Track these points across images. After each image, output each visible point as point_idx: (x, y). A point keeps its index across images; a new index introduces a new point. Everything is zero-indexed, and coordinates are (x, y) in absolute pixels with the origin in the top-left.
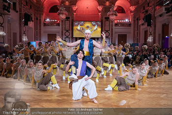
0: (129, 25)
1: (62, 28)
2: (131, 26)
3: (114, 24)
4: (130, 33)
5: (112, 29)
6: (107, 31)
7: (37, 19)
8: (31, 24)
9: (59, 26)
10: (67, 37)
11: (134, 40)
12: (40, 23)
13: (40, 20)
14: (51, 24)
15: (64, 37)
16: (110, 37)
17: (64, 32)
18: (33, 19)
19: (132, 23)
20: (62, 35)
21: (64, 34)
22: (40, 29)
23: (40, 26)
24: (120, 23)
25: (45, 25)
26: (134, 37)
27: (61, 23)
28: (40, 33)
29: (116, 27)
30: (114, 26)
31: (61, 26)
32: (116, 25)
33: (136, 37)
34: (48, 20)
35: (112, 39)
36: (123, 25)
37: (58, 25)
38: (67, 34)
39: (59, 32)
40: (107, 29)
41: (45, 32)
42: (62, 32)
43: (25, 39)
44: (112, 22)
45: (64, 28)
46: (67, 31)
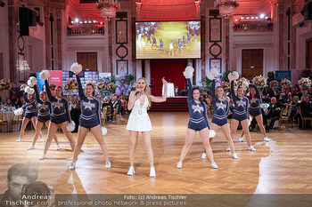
0: (268, 26)
1: (110, 38)
2: (272, 30)
3: (231, 25)
4: (271, 45)
5: (227, 38)
6: (215, 43)
7: (52, 19)
8: (37, 32)
9: (103, 33)
10: (122, 59)
11: (281, 63)
12: (59, 28)
13: (59, 20)
14: (85, 30)
15: (115, 58)
16: (223, 56)
17: (115, 46)
18: (43, 20)
19: (276, 21)
20: (111, 54)
21: (114, 53)
22: (59, 43)
23: (59, 35)
24: (246, 23)
25: (70, 31)
26: (280, 55)
27: (106, 28)
28: (60, 50)
29: (237, 33)
30: (231, 31)
31: (106, 33)
32: (238, 27)
33: (286, 56)
34: (77, 20)
35: (227, 60)
36: (254, 26)
37: (101, 31)
38: (122, 51)
39: (102, 48)
40: (215, 37)
41: (70, 49)
42: (110, 47)
43: (22, 66)
44: (227, 21)
45: (114, 39)
46: (122, 45)
